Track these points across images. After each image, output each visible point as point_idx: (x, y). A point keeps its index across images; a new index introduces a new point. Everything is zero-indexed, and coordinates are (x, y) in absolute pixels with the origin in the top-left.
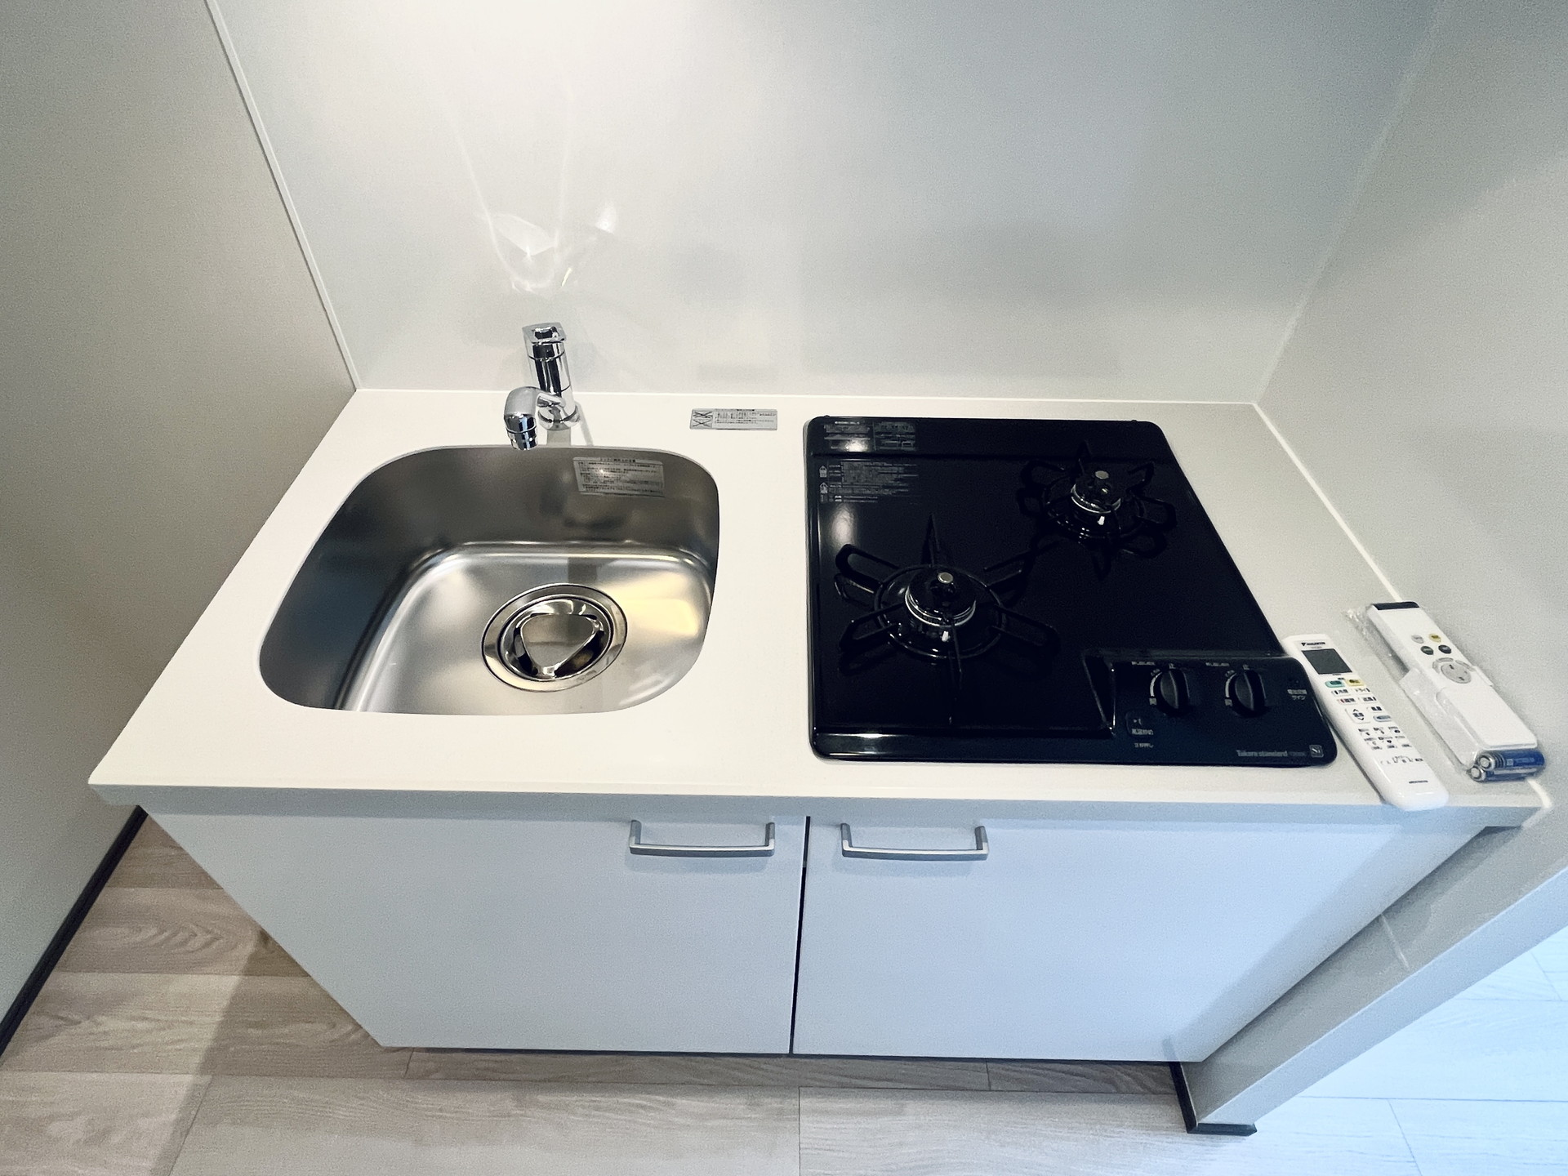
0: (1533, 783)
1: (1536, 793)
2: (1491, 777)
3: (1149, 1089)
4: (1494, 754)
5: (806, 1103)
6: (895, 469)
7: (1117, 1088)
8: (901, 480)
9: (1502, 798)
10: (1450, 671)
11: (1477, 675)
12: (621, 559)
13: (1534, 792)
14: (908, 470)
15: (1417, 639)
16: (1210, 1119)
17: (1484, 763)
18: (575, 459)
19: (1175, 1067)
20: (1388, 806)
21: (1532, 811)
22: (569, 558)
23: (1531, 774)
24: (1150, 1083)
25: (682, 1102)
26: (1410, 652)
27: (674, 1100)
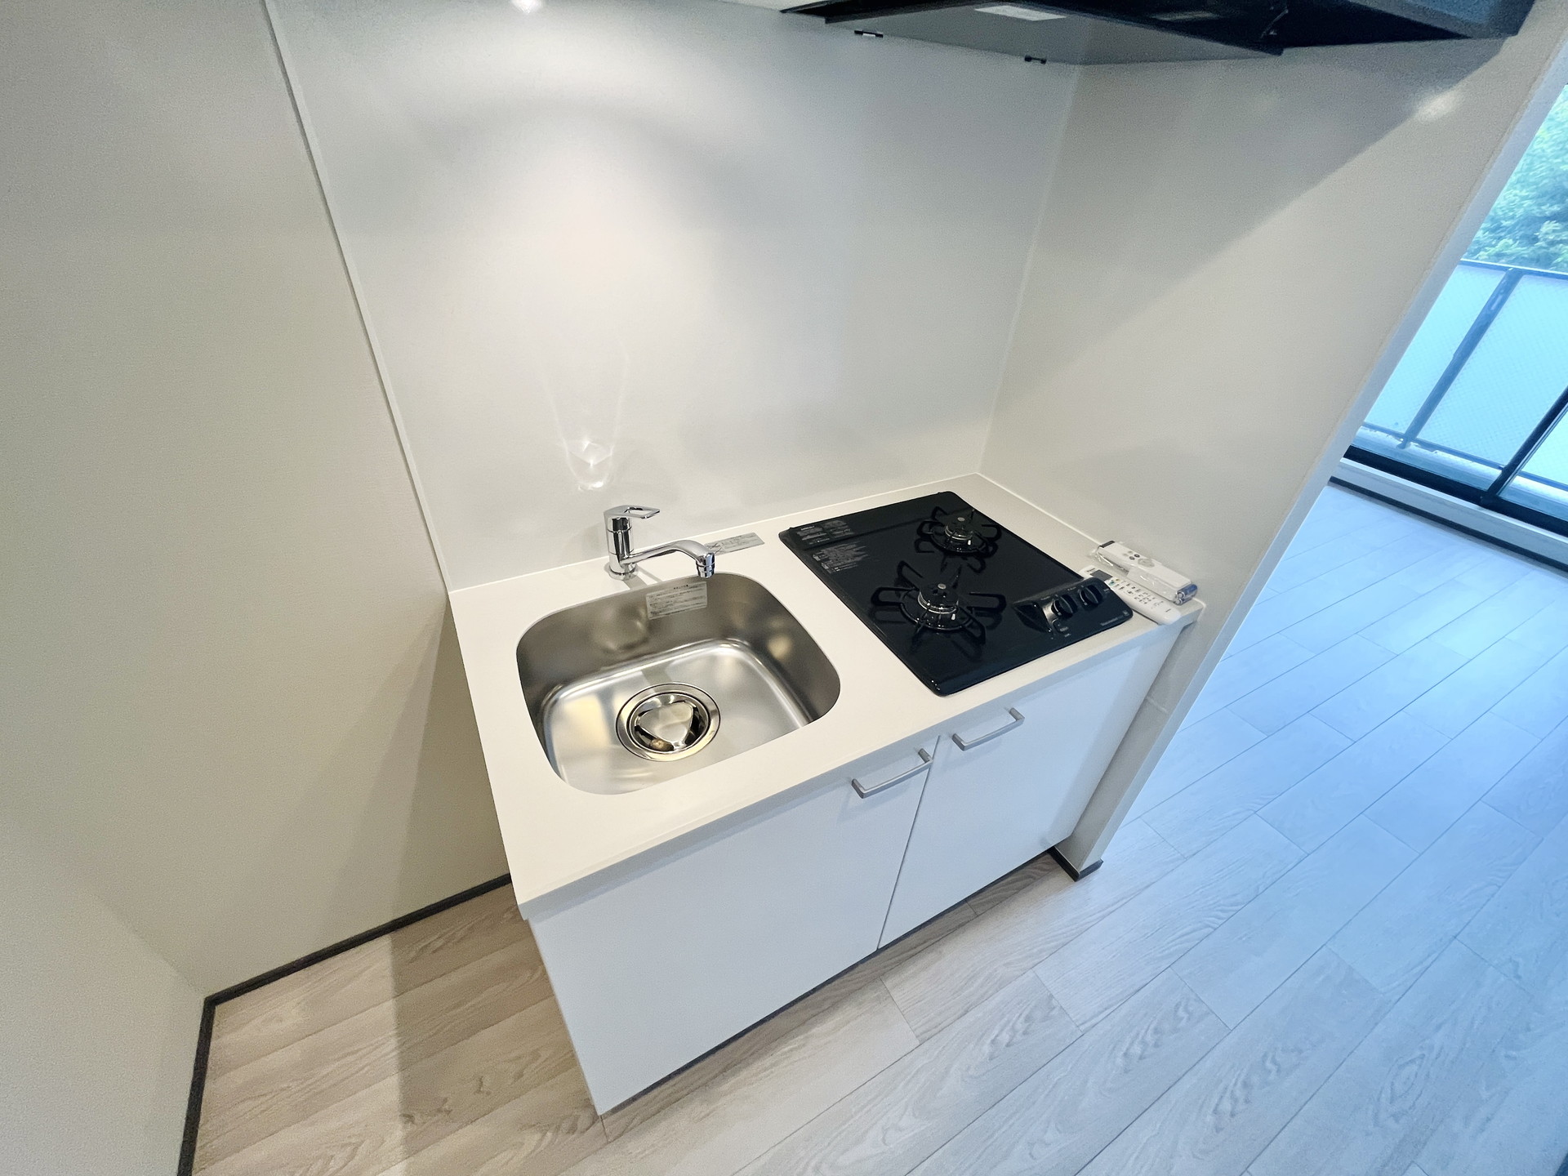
0: (1195, 599)
1: (1199, 603)
2: (1184, 601)
3: (1048, 870)
4: (1182, 590)
5: (888, 984)
6: (852, 546)
7: (1035, 879)
8: (860, 550)
9: (1189, 609)
10: (1144, 563)
11: (1154, 561)
12: (677, 659)
13: (1197, 603)
14: (858, 545)
15: (1125, 555)
16: (1084, 867)
17: (1180, 595)
18: (648, 594)
19: (1052, 852)
20: (1163, 626)
21: (1200, 611)
22: (642, 670)
23: (1193, 596)
24: (1045, 867)
25: (816, 1030)
26: (1125, 562)
27: (809, 1033)
